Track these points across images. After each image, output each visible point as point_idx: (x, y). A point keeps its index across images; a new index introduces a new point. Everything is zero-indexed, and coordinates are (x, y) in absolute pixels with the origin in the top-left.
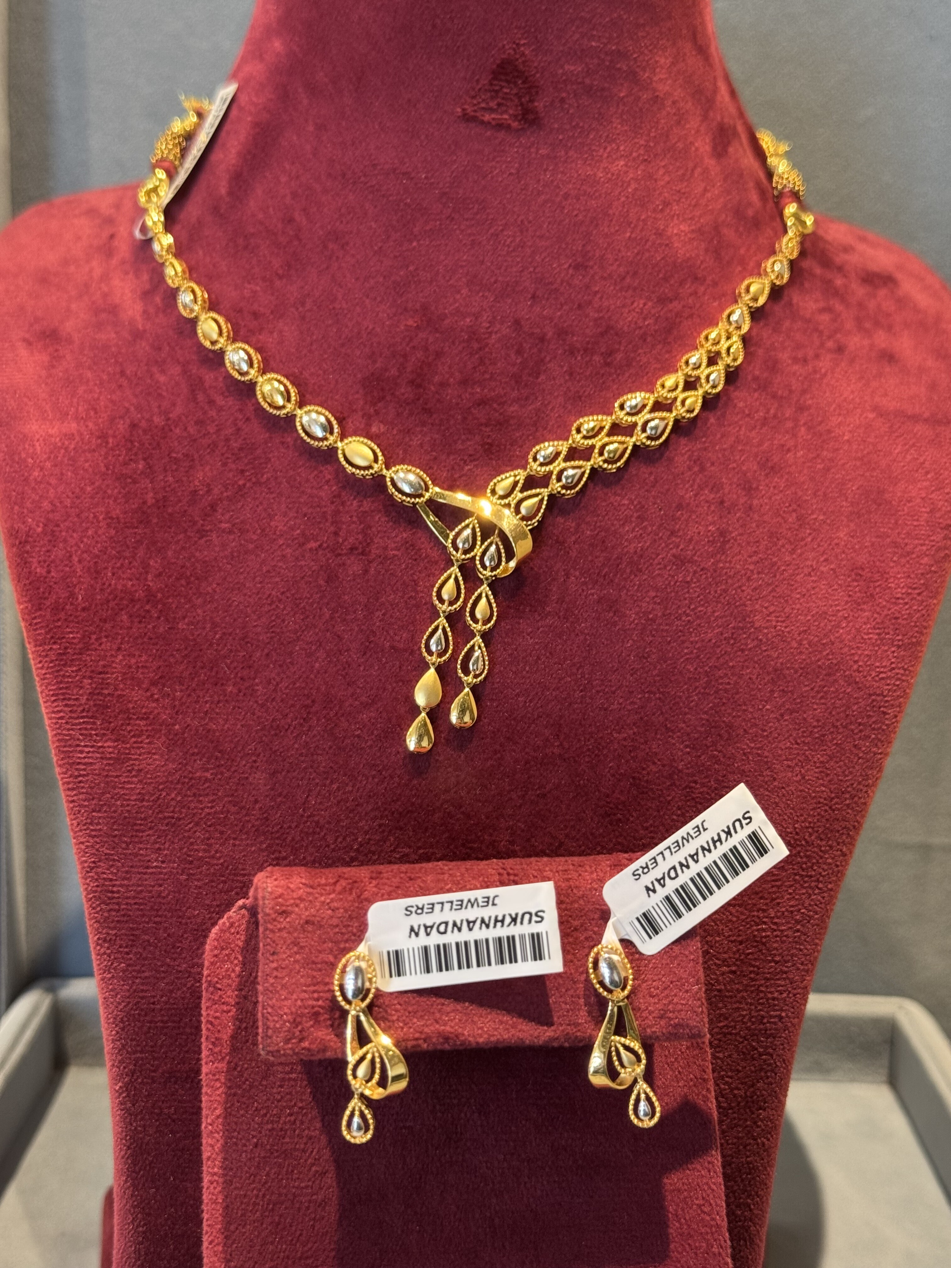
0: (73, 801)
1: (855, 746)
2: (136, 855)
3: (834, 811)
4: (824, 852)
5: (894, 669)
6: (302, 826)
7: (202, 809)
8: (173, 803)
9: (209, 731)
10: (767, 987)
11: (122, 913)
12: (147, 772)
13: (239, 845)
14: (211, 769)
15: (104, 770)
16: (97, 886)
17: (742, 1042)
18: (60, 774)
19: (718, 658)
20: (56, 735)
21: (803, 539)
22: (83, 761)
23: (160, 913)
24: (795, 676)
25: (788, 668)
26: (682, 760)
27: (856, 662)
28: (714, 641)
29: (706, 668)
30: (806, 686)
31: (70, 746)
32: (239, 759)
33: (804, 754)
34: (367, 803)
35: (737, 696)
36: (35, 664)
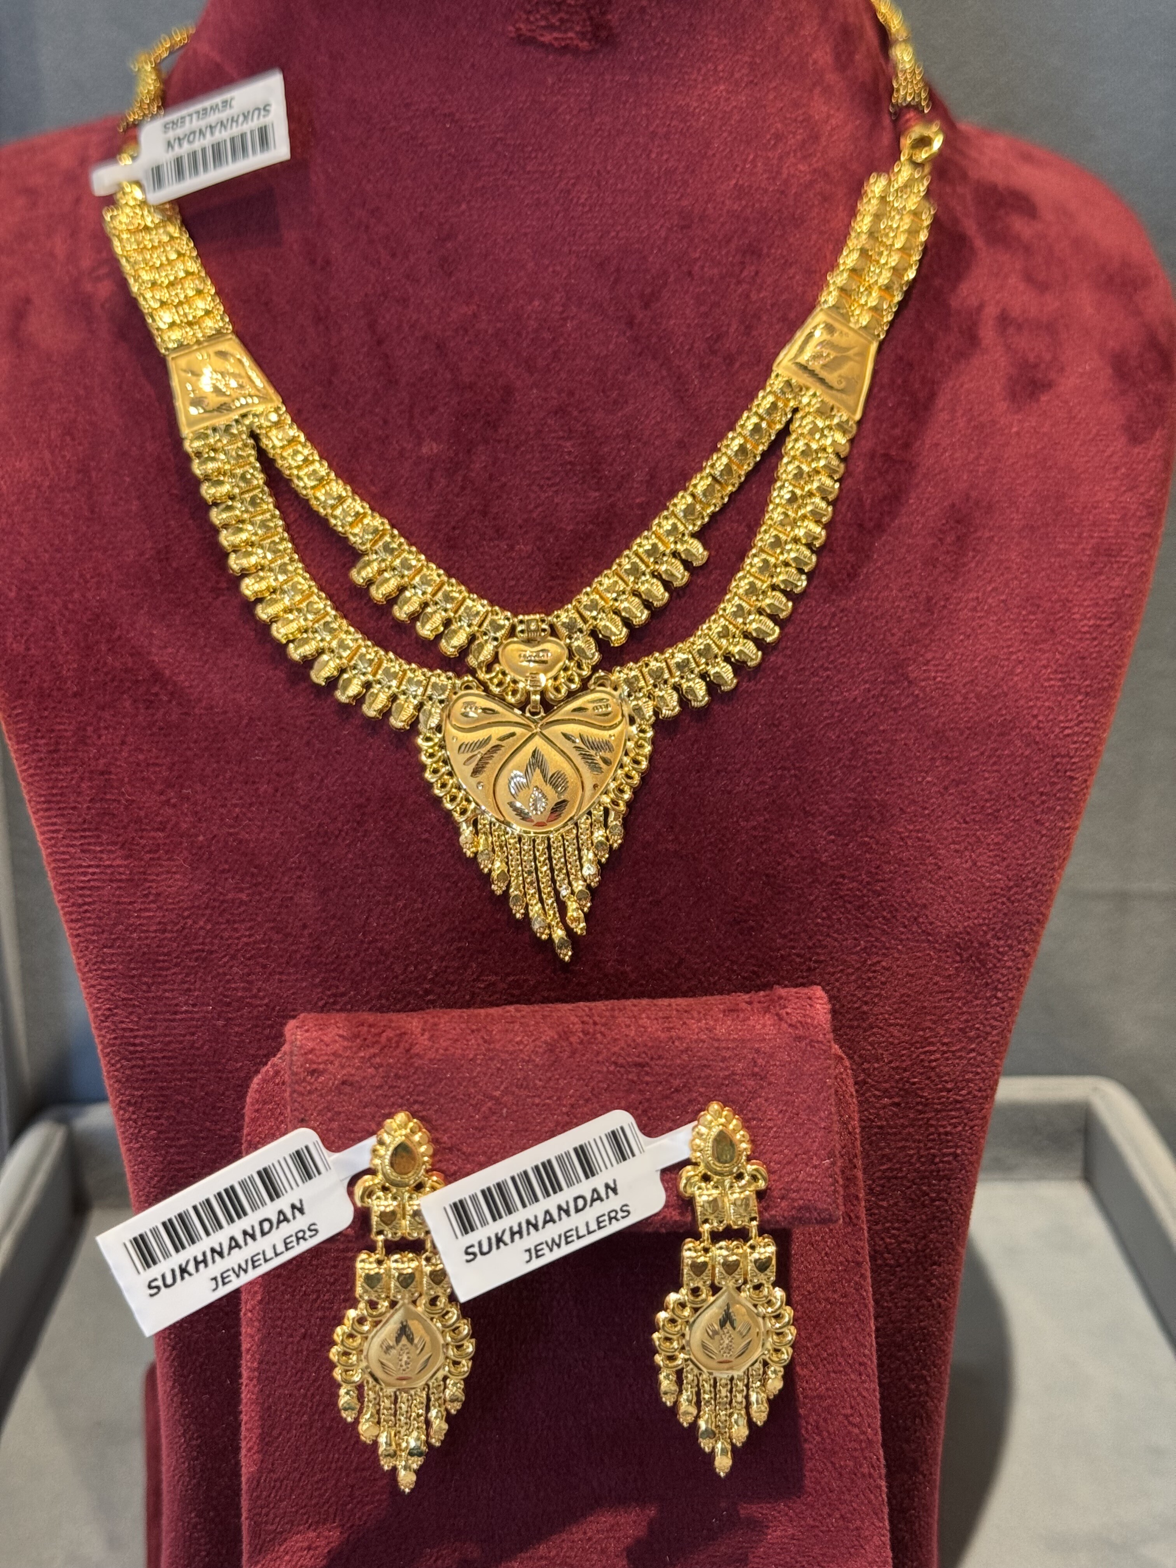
0: (78, 935)
1: (1037, 821)
2: (160, 998)
3: (1013, 902)
4: (1003, 954)
5: (1081, 722)
6: (362, 954)
7: (238, 938)
8: (202, 933)
9: (241, 842)
10: (938, 1120)
11: (148, 1069)
12: (168, 897)
13: (287, 981)
14: (248, 888)
15: (113, 895)
16: (115, 1038)
17: (910, 1187)
18: (60, 901)
19: (865, 721)
20: (51, 854)
21: (964, 565)
22: (87, 884)
23: (195, 1067)
24: (961, 738)
25: (952, 729)
26: (826, 851)
27: (1035, 716)
28: (859, 700)
29: (852, 735)
30: (975, 750)
31: (70, 867)
32: (280, 876)
33: (974, 835)
34: (442, 922)
35: (891, 768)
36: (20, 766)
